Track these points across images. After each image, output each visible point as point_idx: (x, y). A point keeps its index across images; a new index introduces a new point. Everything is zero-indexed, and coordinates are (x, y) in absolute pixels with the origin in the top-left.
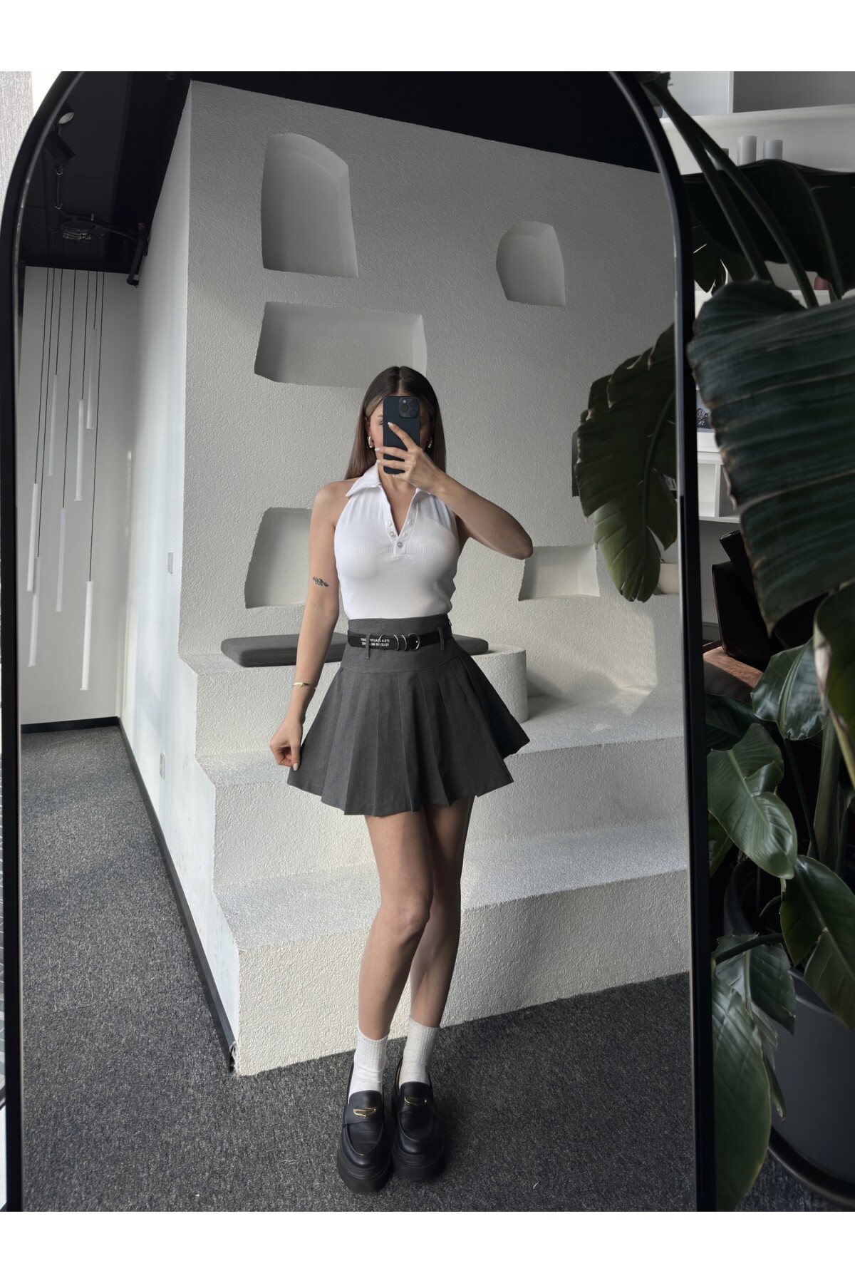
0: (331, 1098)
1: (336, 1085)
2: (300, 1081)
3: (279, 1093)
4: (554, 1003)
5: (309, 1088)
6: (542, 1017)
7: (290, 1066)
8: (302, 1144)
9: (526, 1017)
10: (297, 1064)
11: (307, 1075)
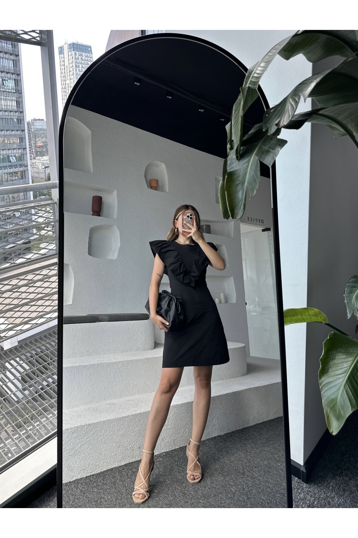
0: (95, 488)
1: (95, 484)
2: (80, 485)
3: (72, 489)
4: (173, 450)
5: (84, 486)
6: (170, 454)
7: (74, 480)
8: (88, 502)
9: (163, 455)
10: (77, 480)
11: (82, 482)
